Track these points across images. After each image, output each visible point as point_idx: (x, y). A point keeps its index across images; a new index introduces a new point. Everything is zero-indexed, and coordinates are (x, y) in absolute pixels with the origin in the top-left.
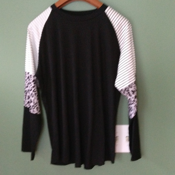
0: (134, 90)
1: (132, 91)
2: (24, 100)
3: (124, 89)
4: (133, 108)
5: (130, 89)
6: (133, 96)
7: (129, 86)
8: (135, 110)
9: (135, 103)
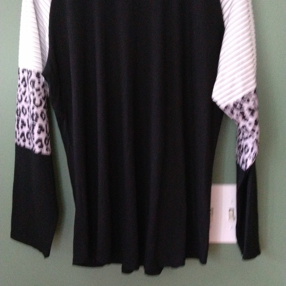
0: (253, 107)
1: (250, 109)
2: (16, 129)
3: (232, 105)
4: (250, 146)
5: (246, 106)
6: (252, 120)
7: (243, 98)
8: (255, 149)
9: (255, 136)
